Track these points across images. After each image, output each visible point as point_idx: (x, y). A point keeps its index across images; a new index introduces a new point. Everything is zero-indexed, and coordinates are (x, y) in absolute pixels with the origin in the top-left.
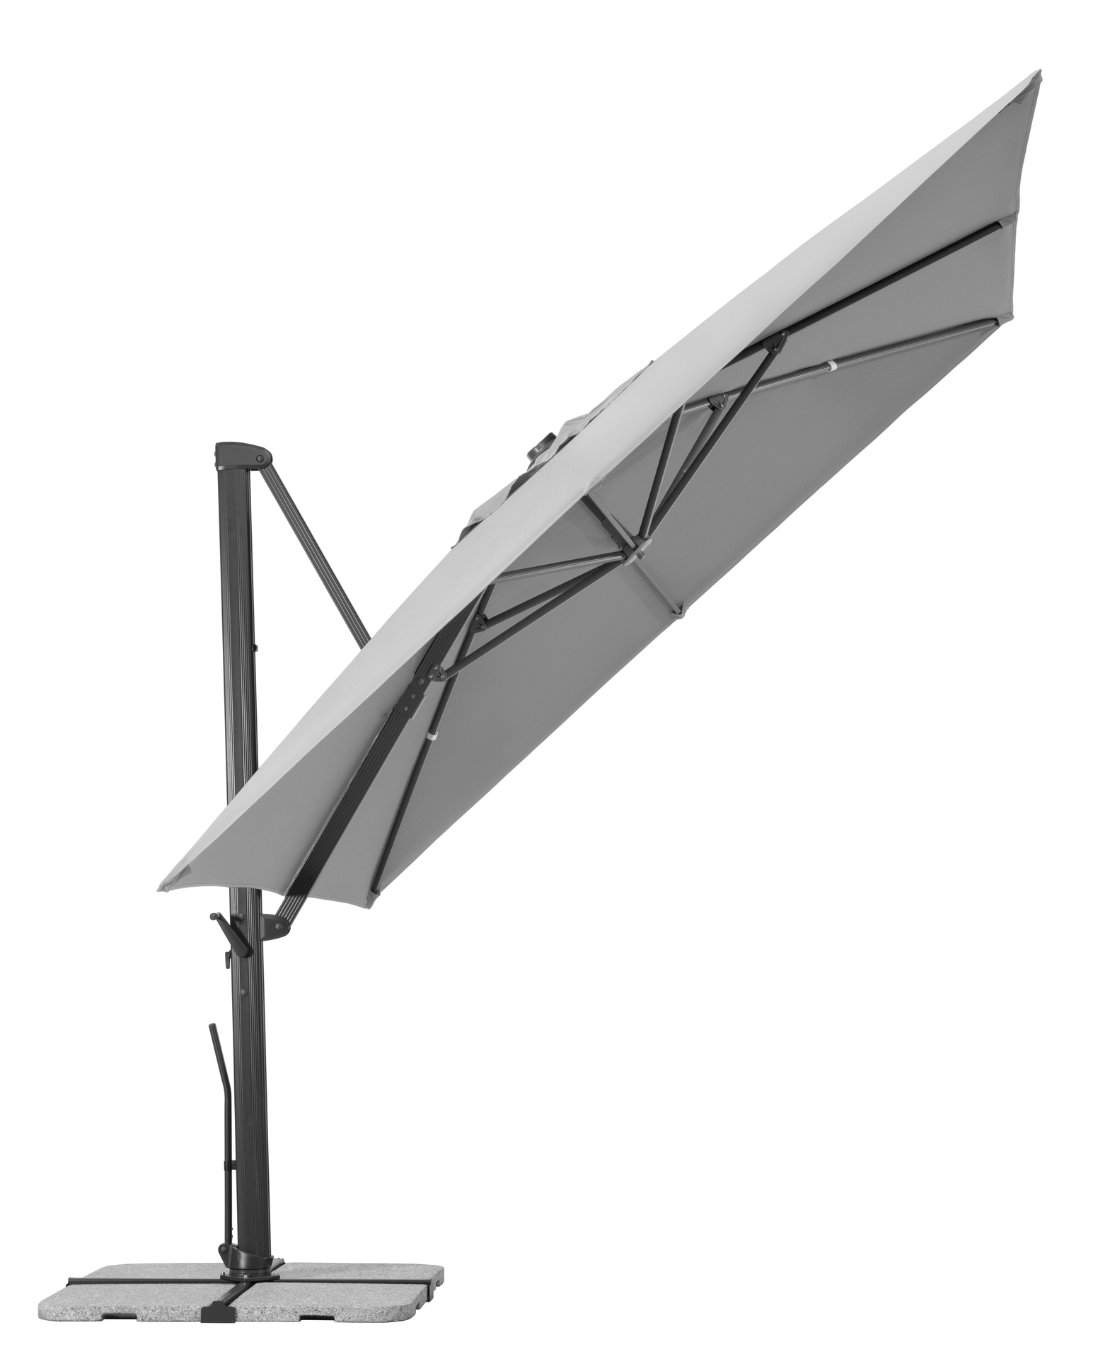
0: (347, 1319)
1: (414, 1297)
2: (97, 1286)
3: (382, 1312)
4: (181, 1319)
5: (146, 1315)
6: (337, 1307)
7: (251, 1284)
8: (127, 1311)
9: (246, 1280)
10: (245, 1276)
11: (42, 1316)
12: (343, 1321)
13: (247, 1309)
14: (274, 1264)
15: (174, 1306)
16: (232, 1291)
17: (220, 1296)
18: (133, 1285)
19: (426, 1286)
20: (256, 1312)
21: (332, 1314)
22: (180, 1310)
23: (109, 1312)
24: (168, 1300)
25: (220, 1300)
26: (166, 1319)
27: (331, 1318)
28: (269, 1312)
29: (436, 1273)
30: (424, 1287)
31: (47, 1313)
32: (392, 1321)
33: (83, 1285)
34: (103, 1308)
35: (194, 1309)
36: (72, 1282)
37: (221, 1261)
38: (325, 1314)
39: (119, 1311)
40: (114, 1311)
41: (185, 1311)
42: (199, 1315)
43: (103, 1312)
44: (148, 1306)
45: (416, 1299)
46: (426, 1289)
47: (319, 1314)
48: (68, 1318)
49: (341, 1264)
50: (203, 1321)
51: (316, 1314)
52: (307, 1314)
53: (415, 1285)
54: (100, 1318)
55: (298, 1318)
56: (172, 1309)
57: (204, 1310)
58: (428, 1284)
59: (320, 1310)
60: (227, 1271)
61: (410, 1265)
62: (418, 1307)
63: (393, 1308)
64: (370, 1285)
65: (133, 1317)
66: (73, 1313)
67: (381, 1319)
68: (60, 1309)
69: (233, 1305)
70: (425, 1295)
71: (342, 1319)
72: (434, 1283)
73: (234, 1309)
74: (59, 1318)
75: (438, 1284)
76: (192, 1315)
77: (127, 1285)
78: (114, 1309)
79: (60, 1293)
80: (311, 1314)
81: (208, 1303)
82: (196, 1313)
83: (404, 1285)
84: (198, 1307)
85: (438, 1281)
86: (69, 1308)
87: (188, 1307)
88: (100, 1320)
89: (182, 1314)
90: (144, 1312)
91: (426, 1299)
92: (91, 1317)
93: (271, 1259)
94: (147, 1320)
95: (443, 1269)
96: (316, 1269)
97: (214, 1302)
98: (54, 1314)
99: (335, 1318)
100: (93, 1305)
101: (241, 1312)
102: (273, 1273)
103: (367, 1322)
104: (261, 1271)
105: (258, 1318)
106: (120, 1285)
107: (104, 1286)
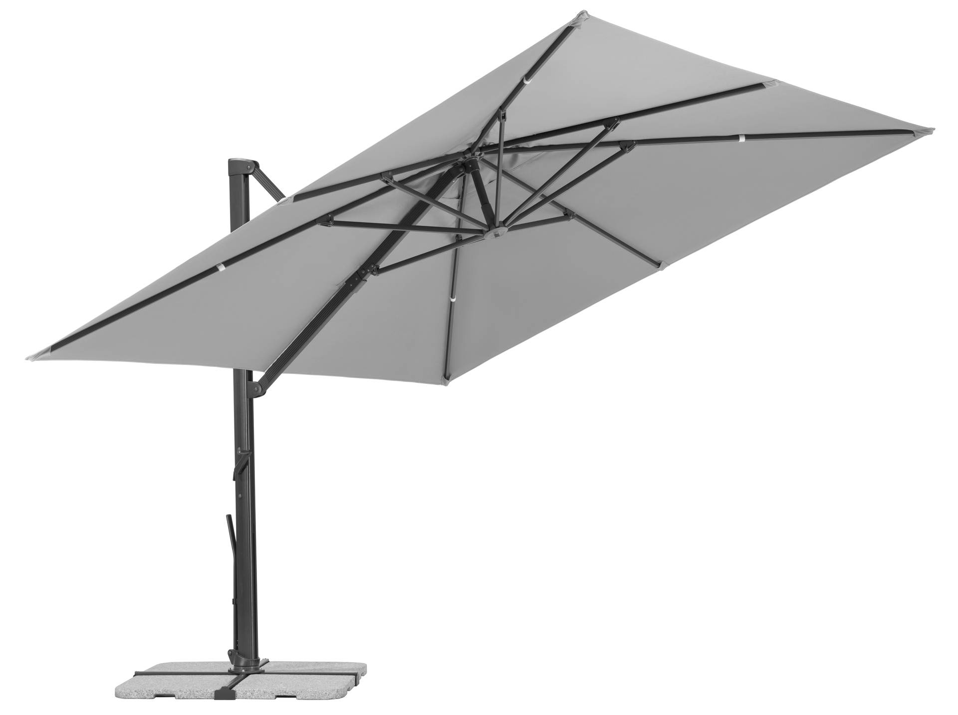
0: (304, 698)
1: (346, 684)
2: (152, 676)
3: (326, 693)
4: (202, 697)
5: (181, 695)
6: (298, 690)
7: (247, 675)
8: (169, 693)
9: (243, 673)
10: (243, 671)
11: (117, 695)
13: (243, 691)
14: (261, 663)
15: (198, 690)
16: (235, 679)
17: (226, 683)
18: (175, 676)
19: (354, 676)
20: (248, 693)
21: (295, 695)
22: (202, 692)
23: (158, 693)
24: (195, 685)
25: (227, 686)
26: (193, 697)
27: (295, 697)
28: (256, 693)
29: (361, 667)
30: (353, 677)
31: (120, 694)
32: (332, 699)
33: (144, 676)
34: (155, 690)
35: (210, 691)
36: (137, 674)
37: (229, 660)
38: (290, 695)
39: (164, 693)
40: (161, 693)
41: (205, 693)
42: (213, 695)
43: (154, 693)
44: (182, 690)
45: (347, 685)
46: (354, 679)
47: (287, 695)
48: (133, 697)
49: (304, 662)
50: (216, 699)
51: (285, 694)
52: (279, 695)
53: (347, 676)
54: (153, 697)
55: (274, 697)
56: (197, 691)
57: (216, 692)
58: (355, 675)
59: (287, 692)
60: (232, 667)
61: (346, 663)
62: (349, 690)
63: (333, 690)
64: (320, 676)
65: (173, 696)
66: (136, 694)
67: (325, 698)
69: (234, 689)
70: (354, 682)
71: (301, 698)
72: (359, 674)
73: (234, 692)
74: (126, 696)
75: (363, 674)
76: (209, 695)
77: (171, 676)
78: (162, 691)
79: (130, 681)
80: (282, 694)
81: (219, 688)
82: (211, 694)
83: (341, 676)
84: (213, 690)
85: (363, 673)
86: (133, 691)
87: (207, 690)
89: (203, 694)
90: (180, 693)
91: (355, 685)
92: (147, 696)
93: (259, 660)
94: (182, 698)
95: (366, 665)
96: (288, 665)
97: (222, 687)
98: (124, 694)
99: (297, 697)
100: (148, 689)
101: (239, 693)
102: (260, 668)
103: (316, 700)
104: (252, 668)
105: (250, 697)
106: (166, 676)
107: (156, 676)
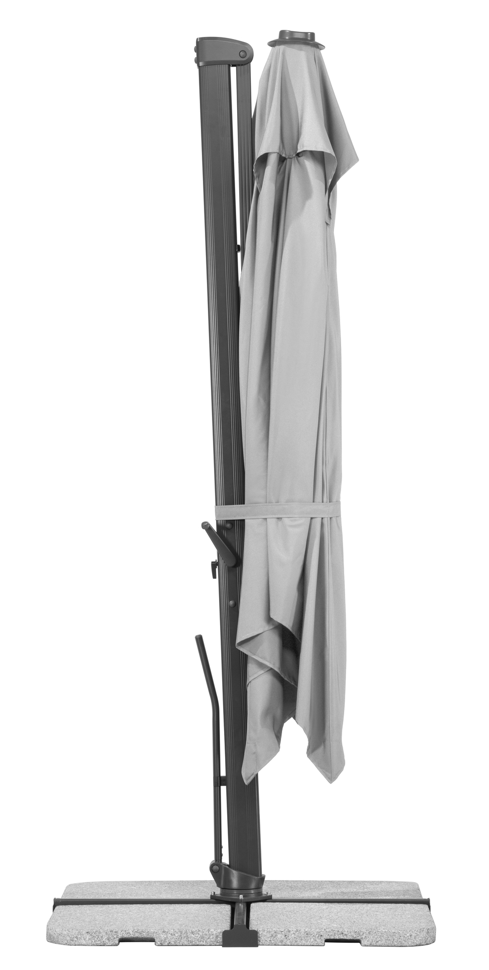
0: (374, 943)
3: (411, 936)
4: (201, 943)
5: (165, 939)
6: (364, 930)
8: (145, 935)
12: (371, 945)
13: (270, 932)
15: (194, 930)
20: (279, 936)
21: (358, 938)
22: (201, 934)
23: (126, 936)
24: (188, 923)
26: (186, 943)
27: (358, 941)
28: (293, 935)
32: (420, 945)
33: (69, 906)
34: (119, 932)
35: (215, 933)
36: (58, 902)
38: (351, 938)
39: (137, 935)
40: (132, 935)
41: (206, 935)
42: (220, 939)
43: (120, 936)
44: (166, 930)
47: (345, 938)
48: (84, 942)
50: (223, 946)
51: (342, 937)
52: (332, 938)
54: (117, 942)
55: (323, 941)
56: (192, 933)
57: (222, 934)
59: (346, 933)
63: (421, 930)
65: (152, 940)
66: (88, 937)
67: (410, 943)
68: (75, 932)
69: (255, 928)
71: (369, 943)
73: (253, 932)
74: (74, 942)
76: (212, 939)
78: (131, 933)
80: (337, 937)
81: (229, 927)
82: (217, 937)
84: (219, 931)
86: (84, 933)
87: (209, 930)
88: (117, 945)
89: (202, 937)
90: (163, 936)
92: (107, 941)
94: (166, 944)
98: (68, 938)
99: (362, 942)
100: (110, 929)
101: (263, 936)
103: (395, 946)
105: (282, 941)
